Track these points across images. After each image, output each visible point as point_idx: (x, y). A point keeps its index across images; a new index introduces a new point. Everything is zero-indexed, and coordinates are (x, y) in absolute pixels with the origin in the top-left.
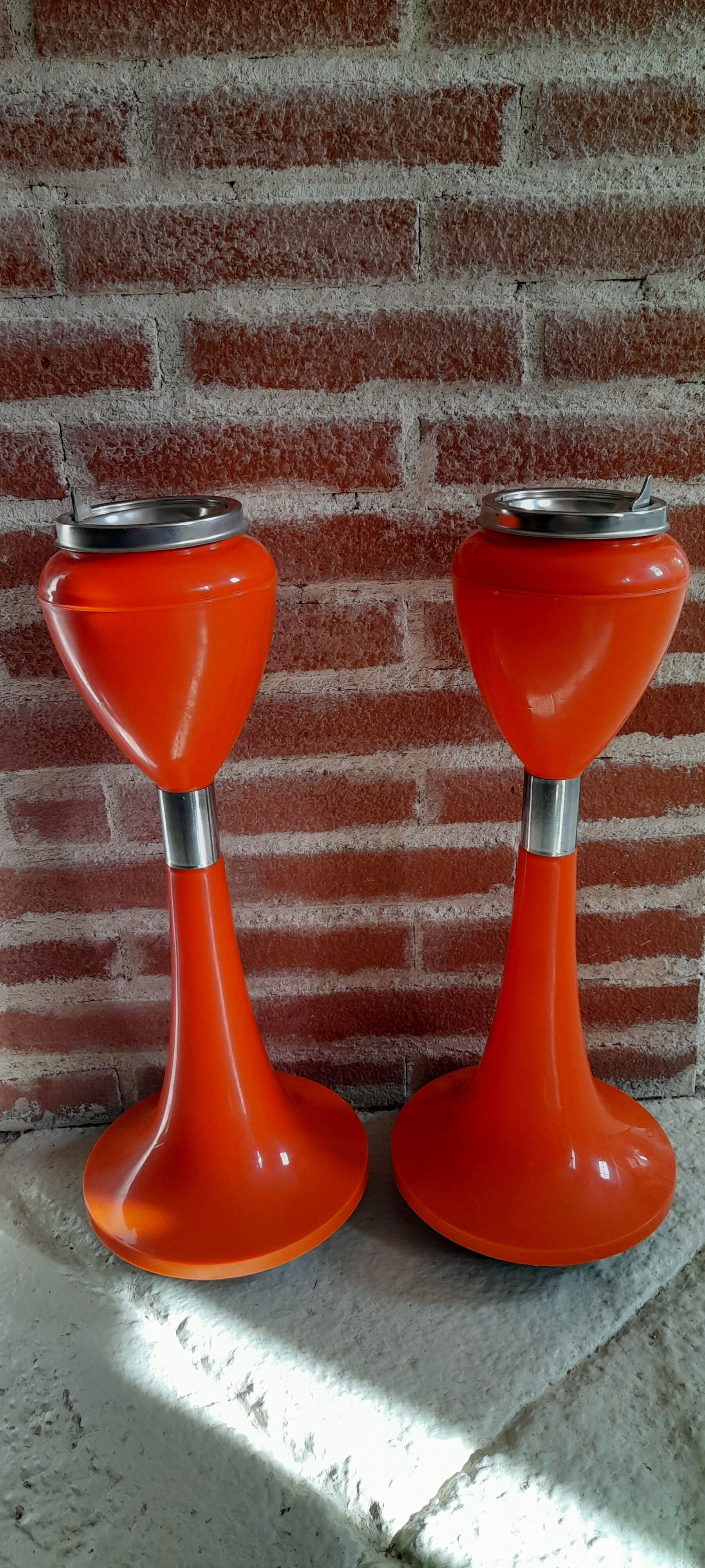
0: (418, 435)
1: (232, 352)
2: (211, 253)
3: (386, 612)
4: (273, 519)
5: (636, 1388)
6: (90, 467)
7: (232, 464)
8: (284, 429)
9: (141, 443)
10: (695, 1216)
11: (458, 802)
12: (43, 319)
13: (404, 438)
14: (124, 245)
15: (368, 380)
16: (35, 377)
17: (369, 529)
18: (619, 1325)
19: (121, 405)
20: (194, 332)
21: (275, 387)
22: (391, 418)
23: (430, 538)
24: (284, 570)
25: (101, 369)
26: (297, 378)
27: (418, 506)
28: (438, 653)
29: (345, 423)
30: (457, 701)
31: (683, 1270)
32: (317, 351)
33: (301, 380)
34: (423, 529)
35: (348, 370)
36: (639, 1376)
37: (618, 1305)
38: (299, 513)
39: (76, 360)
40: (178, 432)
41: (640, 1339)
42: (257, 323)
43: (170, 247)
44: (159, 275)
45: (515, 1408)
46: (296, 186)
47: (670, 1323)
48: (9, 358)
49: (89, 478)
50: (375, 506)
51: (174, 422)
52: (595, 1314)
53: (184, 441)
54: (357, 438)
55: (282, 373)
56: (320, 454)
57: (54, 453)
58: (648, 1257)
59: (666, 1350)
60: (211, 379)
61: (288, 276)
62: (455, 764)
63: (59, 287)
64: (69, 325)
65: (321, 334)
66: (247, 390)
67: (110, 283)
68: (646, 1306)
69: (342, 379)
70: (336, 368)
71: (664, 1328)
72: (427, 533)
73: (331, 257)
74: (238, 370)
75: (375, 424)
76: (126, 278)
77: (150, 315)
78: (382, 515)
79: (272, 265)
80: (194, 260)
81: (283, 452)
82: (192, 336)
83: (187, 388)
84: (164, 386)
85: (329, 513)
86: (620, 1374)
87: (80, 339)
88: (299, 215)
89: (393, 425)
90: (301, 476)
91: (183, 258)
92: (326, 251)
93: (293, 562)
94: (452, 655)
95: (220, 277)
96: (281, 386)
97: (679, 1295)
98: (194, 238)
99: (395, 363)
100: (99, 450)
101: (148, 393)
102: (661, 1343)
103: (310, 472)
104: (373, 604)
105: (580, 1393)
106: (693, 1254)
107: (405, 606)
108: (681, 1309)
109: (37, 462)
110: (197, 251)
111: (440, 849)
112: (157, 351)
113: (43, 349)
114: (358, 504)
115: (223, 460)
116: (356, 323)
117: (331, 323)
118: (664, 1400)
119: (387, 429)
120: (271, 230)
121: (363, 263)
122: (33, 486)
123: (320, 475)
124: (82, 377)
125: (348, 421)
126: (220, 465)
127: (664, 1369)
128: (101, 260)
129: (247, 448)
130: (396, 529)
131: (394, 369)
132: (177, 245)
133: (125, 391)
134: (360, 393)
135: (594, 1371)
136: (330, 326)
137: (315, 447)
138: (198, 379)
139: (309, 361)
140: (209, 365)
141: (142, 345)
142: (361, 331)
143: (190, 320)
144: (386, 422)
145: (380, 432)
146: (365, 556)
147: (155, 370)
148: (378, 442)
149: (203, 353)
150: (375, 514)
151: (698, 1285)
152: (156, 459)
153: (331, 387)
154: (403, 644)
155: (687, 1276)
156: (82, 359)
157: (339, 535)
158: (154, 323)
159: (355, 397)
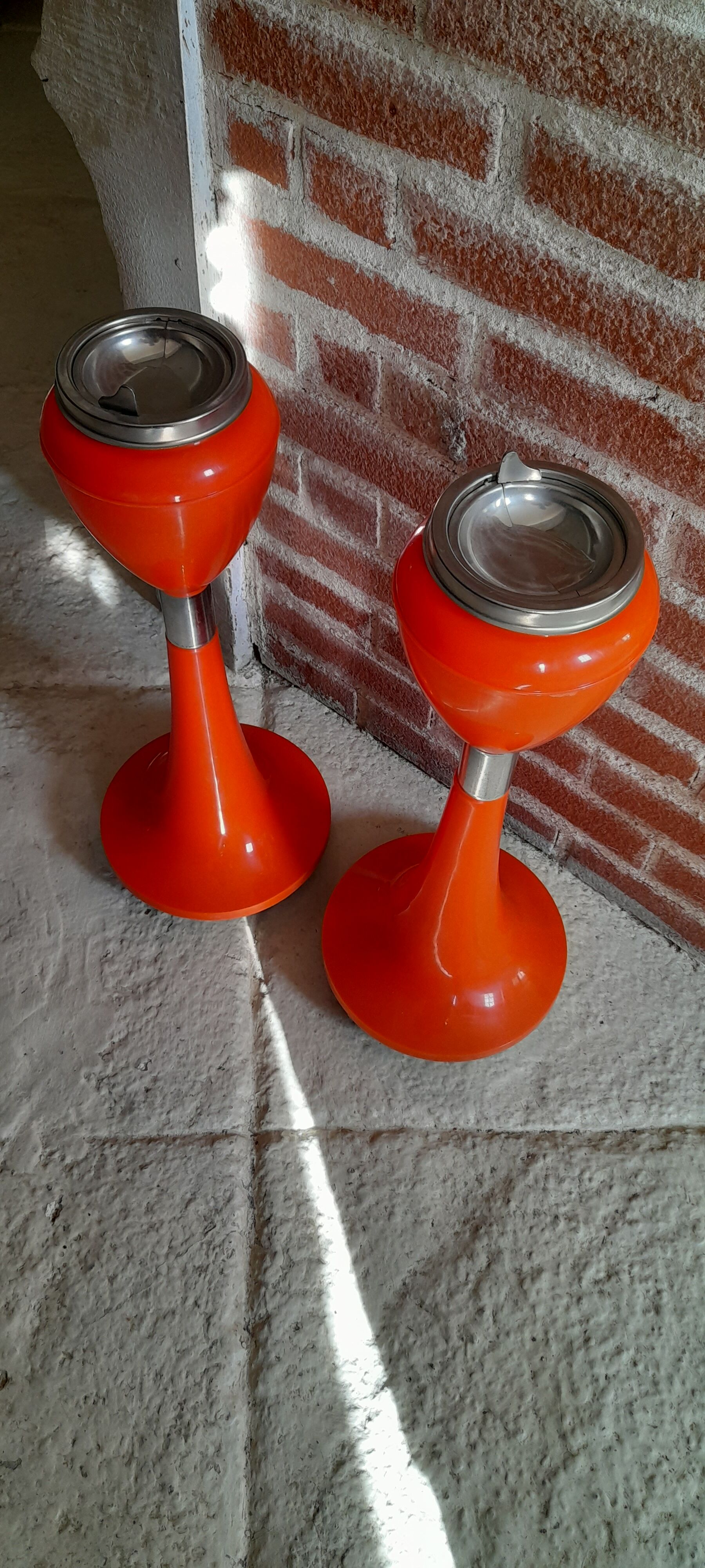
1: (569, 181)
2: (572, 56)
3: (647, 511)
4: (566, 369)
5: (482, 1175)
6: (415, 234)
7: (541, 296)
8: (600, 287)
9: (462, 233)
10: (661, 1106)
11: (661, 699)
12: (398, 60)
14: (486, 12)
15: (703, 279)
16: (381, 121)
17: (656, 429)
18: (520, 1129)
19: (453, 185)
20: (537, 141)
21: (602, 238)
24: (564, 421)
25: (441, 140)
26: (629, 241)
28: (687, 575)
29: (664, 313)
30: (690, 623)
31: (607, 1132)
32: (657, 221)
33: (632, 245)
35: (685, 259)
36: (493, 1170)
37: (532, 1118)
38: (593, 376)
39: (420, 120)
40: (499, 240)
41: (520, 1150)
42: (603, 160)
43: (532, 34)
44: (514, 62)
45: (396, 1122)
46: (693, 10)
47: (549, 1159)
48: (361, 91)
49: (412, 244)
50: (671, 409)
51: (496, 228)
52: (512, 1110)
53: (501, 251)
54: (672, 335)
55: (614, 228)
56: (629, 331)
57: (386, 203)
58: (590, 1106)
59: (525, 1172)
60: (542, 200)
61: (649, 121)
62: (670, 669)
63: (417, 33)
64: (420, 79)
65: (667, 204)
66: (574, 229)
67: (464, 51)
68: (552, 1133)
69: (676, 264)
70: (672, 249)
71: (541, 1159)
74: (571, 202)
75: (695, 329)
76: (481, 52)
77: (501, 100)
78: (673, 422)
79: (635, 101)
80: (553, 60)
81: (593, 310)
82: (534, 144)
83: (517, 198)
84: (498, 183)
85: (622, 391)
86: (482, 1158)
87: (427, 98)
88: (683, 52)
90: (604, 342)
91: (543, 53)
92: (701, 109)
93: (574, 419)
94: (699, 583)
95: (576, 92)
96: (610, 240)
97: (580, 1146)
98: (559, 33)
100: (425, 222)
101: (479, 184)
102: (528, 1165)
103: (615, 342)
104: (638, 498)
105: (443, 1149)
106: (629, 1129)
107: (669, 516)
108: (567, 1157)
109: (371, 205)
110: (560, 50)
111: (632, 721)
112: (498, 143)
113: (392, 95)
114: (657, 395)
115: (533, 288)
117: (681, 197)
118: (489, 1198)
120: (645, 57)
122: (364, 227)
123: (624, 352)
124: (423, 140)
125: (667, 313)
126: (529, 292)
127: (511, 1181)
128: (460, 20)
129: (559, 288)
130: (683, 444)
132: (540, 34)
133: (459, 172)
134: (691, 288)
135: (469, 1142)
136: (680, 200)
137: (626, 322)
138: (531, 192)
139: (647, 228)
140: (544, 183)
141: (485, 132)
143: (537, 125)
145: (698, 339)
146: (644, 451)
147: (492, 163)
148: (693, 350)
149: (541, 167)
150: (668, 417)
151: (602, 1152)
152: (472, 256)
153: (662, 266)
154: (656, 547)
155: (603, 1139)
156: (425, 121)
157: (624, 419)
158: (502, 111)
159: (684, 290)
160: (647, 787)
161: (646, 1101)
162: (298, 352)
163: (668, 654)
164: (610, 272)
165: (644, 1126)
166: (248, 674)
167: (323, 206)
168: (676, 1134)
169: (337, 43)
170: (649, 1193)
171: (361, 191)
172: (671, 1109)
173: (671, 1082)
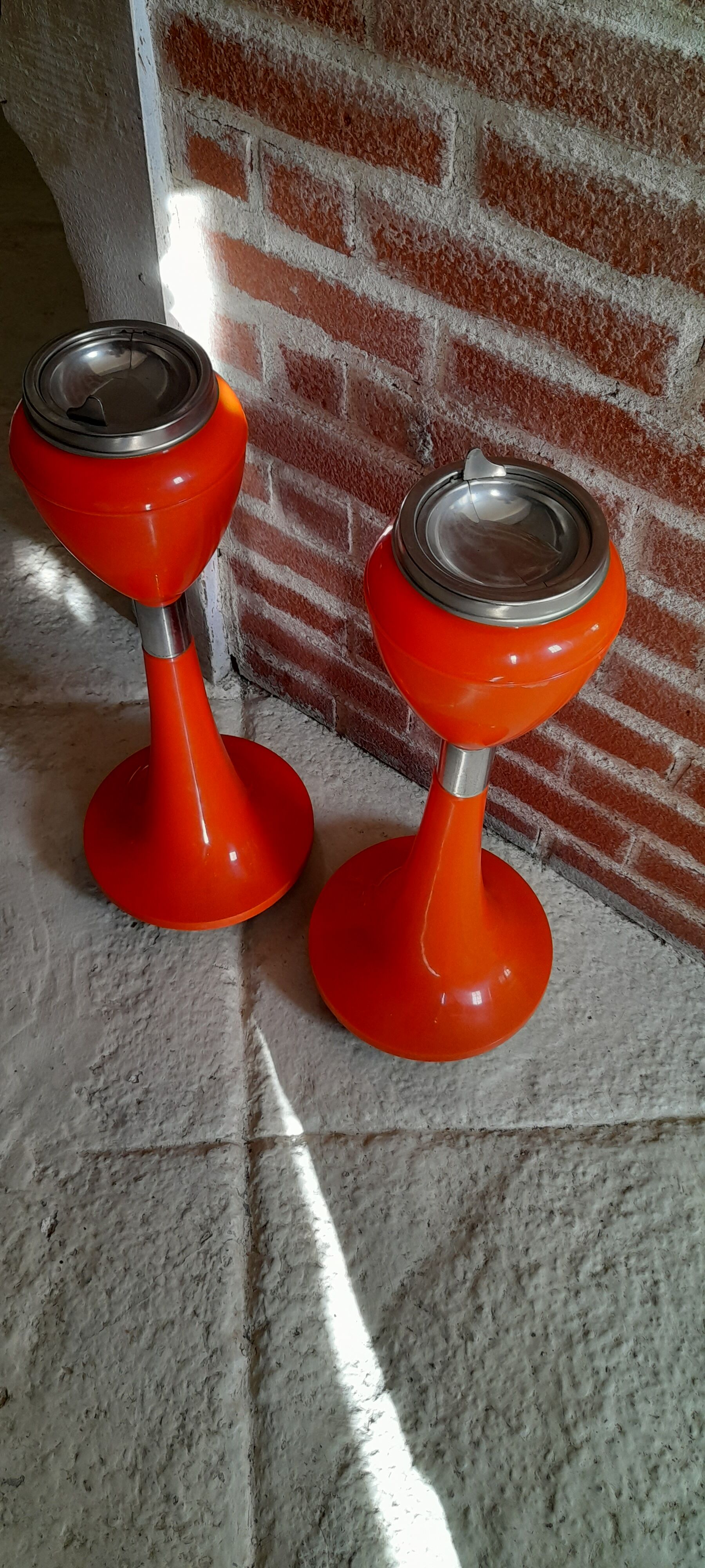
0: (697, 355)
1: (522, 183)
2: (520, 61)
3: (613, 505)
4: (527, 369)
5: (476, 1174)
6: (374, 241)
7: (500, 297)
8: (557, 286)
9: (420, 238)
10: (651, 1098)
11: (634, 692)
12: (350, 70)
13: (680, 352)
14: (434, 21)
15: (657, 274)
16: (336, 131)
17: (618, 424)
18: (512, 1126)
19: (409, 192)
20: (490, 145)
21: (557, 238)
22: (670, 325)
23: (676, 463)
24: (527, 421)
25: (396, 147)
26: (583, 240)
27: (674, 426)
28: (654, 568)
29: (620, 309)
30: (660, 615)
31: (599, 1126)
32: (610, 219)
33: (586, 244)
34: (671, 451)
35: (638, 255)
36: (487, 1168)
37: (524, 1115)
38: (554, 374)
39: (374, 128)
40: (457, 243)
41: (513, 1148)
42: (554, 162)
43: (480, 41)
44: (464, 68)
45: (389, 1125)
46: (635, 12)
47: (542, 1155)
48: (316, 102)
49: (372, 250)
50: (632, 404)
51: (453, 231)
52: (503, 1108)
53: (459, 255)
54: (629, 331)
55: (568, 227)
56: (587, 328)
57: (345, 212)
58: (581, 1100)
59: (519, 1169)
60: (497, 203)
61: (597, 122)
62: (642, 662)
63: (369, 44)
64: (372, 88)
65: (618, 203)
66: (530, 230)
67: (414, 59)
68: (545, 1130)
69: (630, 261)
70: (625, 246)
71: (535, 1155)
72: (674, 457)
73: (651, 117)
74: (525, 204)
75: (652, 324)
76: (431, 60)
77: (452, 106)
78: (634, 416)
79: (583, 102)
80: (502, 65)
81: (551, 309)
82: (486, 148)
83: (473, 201)
84: (453, 188)
85: (584, 388)
86: (475, 1157)
87: (380, 107)
88: (627, 53)
89: (670, 334)
90: (563, 340)
91: (492, 58)
92: (647, 107)
93: (538, 417)
94: (666, 575)
95: (525, 96)
96: (564, 240)
97: (572, 1142)
98: (506, 38)
99: (691, 270)
100: (383, 228)
101: (435, 190)
102: (521, 1162)
103: (575, 339)
104: (604, 493)
105: (437, 1149)
106: (620, 1122)
107: (634, 510)
108: (560, 1152)
109: (330, 214)
110: (507, 55)
111: (607, 716)
112: (452, 149)
113: (346, 105)
114: (618, 391)
115: (492, 289)
116: (659, 207)
117: (632, 195)
118: (484, 1196)
119: (663, 335)
120: (591, 60)
121: (686, 139)
122: (324, 236)
123: (583, 350)
124: (378, 148)
125: (623, 309)
126: (488, 293)
127: (505, 1178)
128: (409, 29)
129: (517, 289)
130: (644, 438)
131: (689, 275)
132: (487, 41)
133: (415, 178)
134: (646, 284)
135: (462, 1142)
136: (630, 198)
137: (584, 319)
138: (485, 196)
139: (600, 227)
140: (498, 187)
141: (438, 138)
142: (663, 217)
143: (488, 129)
144: (664, 328)
145: (655, 334)
146: (607, 446)
147: (447, 168)
148: (650, 344)
149: (494, 171)
150: (629, 412)
151: (595, 1146)
152: (431, 260)
153: (616, 264)
154: (623, 541)
155: (596, 1133)
156: (379, 129)
157: (586, 415)
158: (454, 117)
159: (639, 286)
160: (625, 781)
161: (636, 1093)
162: (264, 362)
163: (639, 647)
164: (566, 271)
165: (635, 1119)
166: (226, 686)
167: (283, 217)
168: (667, 1126)
169: (290, 56)
170: (642, 1186)
171: (319, 200)
172: (662, 1100)
173: (660, 1074)
